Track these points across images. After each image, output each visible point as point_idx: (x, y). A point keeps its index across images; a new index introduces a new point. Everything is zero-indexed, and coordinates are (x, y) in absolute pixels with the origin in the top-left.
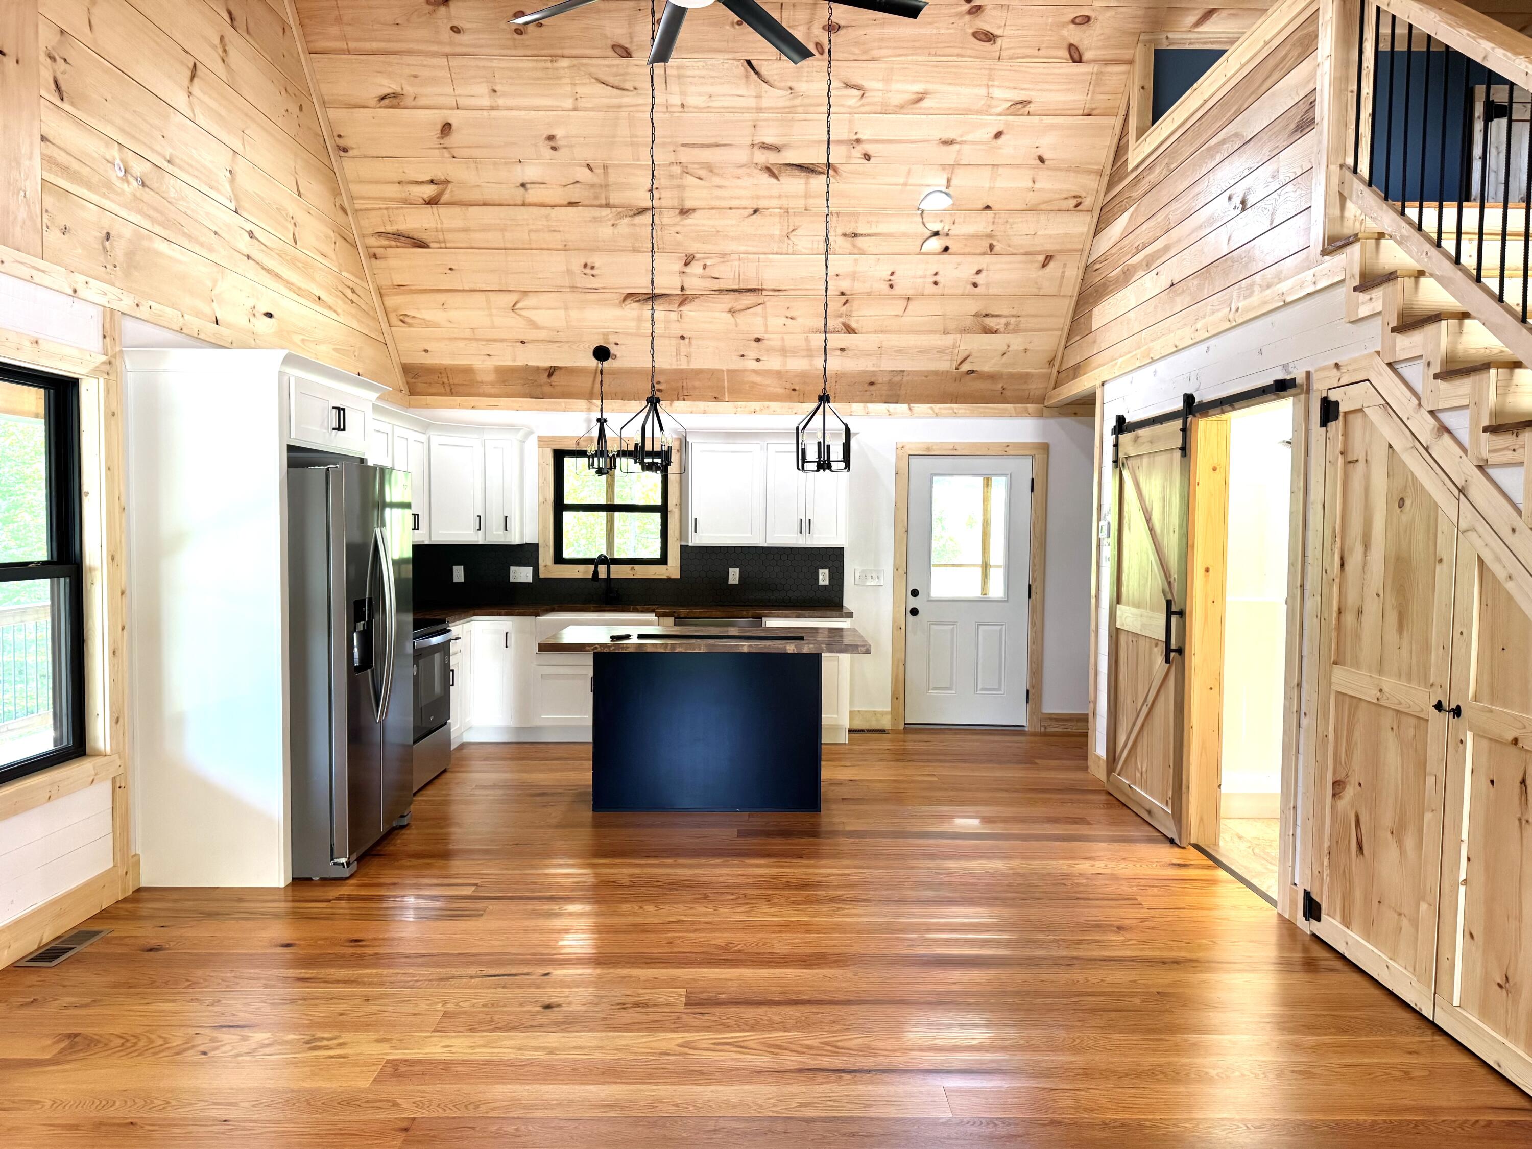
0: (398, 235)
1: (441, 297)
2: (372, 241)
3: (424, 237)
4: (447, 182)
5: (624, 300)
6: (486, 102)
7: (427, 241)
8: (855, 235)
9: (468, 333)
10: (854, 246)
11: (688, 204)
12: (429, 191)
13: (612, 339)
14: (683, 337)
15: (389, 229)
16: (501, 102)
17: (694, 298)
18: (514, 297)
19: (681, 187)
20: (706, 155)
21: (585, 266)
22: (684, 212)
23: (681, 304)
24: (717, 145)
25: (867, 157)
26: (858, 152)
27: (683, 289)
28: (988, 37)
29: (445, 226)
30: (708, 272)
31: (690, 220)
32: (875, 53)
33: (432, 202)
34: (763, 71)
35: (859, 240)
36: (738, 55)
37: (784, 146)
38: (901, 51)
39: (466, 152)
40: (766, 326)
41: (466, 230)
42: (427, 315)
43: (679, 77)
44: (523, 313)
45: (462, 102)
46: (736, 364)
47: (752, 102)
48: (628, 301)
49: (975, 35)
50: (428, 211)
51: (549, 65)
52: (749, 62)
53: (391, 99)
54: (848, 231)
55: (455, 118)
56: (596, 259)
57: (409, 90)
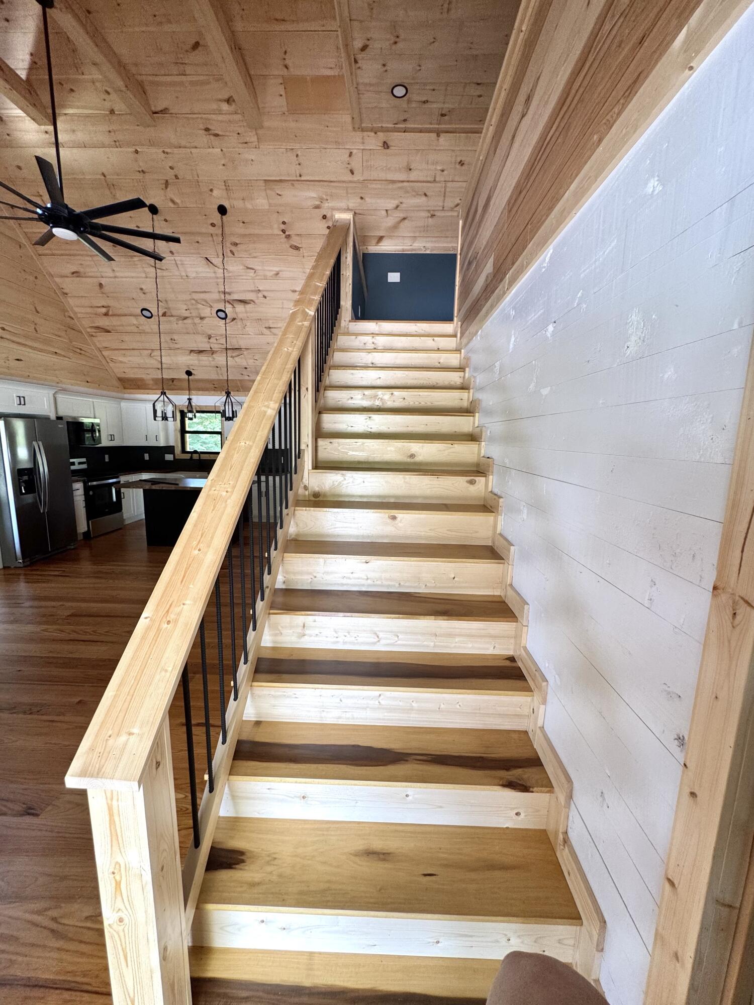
0: (98, 328)
1: (123, 352)
2: (89, 330)
3: (108, 328)
4: (109, 307)
5: (191, 352)
6: (111, 275)
7: (110, 330)
8: (270, 328)
9: (137, 366)
10: (271, 332)
11: (202, 315)
12: (104, 310)
13: (192, 367)
14: (217, 367)
15: (93, 325)
16: (117, 274)
17: (217, 352)
18: (150, 351)
19: (197, 309)
20: (202, 296)
21: (172, 339)
22: (202, 318)
23: (212, 354)
24: (205, 292)
25: (265, 297)
26: (260, 295)
27: (211, 348)
28: (297, 248)
29: (115, 324)
30: (219, 342)
31: (205, 321)
32: (255, 255)
33: (106, 314)
34: (213, 262)
35: (272, 330)
36: (201, 256)
37: (231, 292)
38: (264, 254)
39: (111, 295)
40: (247, 363)
41: (123, 326)
42: (121, 359)
43: (182, 264)
44: (155, 357)
45: (103, 275)
46: (241, 378)
47: (213, 275)
48: (192, 353)
49: (291, 247)
50: (105, 318)
51: (130, 259)
52: (206, 258)
53: (75, 273)
54: (267, 326)
55: (103, 281)
56: (175, 337)
57: (82, 270)
